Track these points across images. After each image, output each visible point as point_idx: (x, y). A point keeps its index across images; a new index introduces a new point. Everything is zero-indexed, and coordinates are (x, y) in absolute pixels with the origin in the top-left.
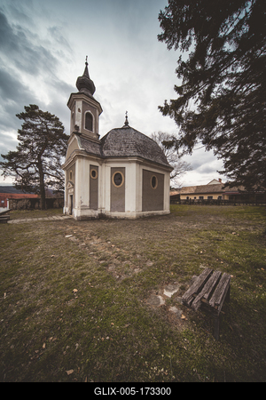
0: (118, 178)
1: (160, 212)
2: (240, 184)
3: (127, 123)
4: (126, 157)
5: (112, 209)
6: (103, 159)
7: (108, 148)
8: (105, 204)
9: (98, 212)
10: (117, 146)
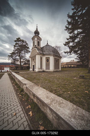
0: (48, 60)
1: (59, 70)
2: (81, 62)
3: (47, 44)
4: (50, 54)
5: (46, 69)
6: (44, 55)
7: (44, 52)
8: (44, 68)
9: (42, 70)
10: (47, 51)
